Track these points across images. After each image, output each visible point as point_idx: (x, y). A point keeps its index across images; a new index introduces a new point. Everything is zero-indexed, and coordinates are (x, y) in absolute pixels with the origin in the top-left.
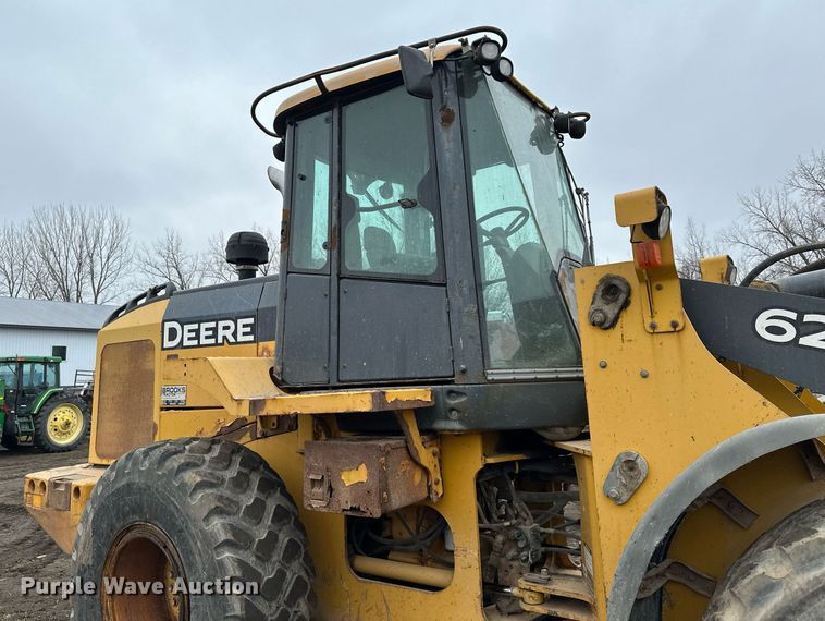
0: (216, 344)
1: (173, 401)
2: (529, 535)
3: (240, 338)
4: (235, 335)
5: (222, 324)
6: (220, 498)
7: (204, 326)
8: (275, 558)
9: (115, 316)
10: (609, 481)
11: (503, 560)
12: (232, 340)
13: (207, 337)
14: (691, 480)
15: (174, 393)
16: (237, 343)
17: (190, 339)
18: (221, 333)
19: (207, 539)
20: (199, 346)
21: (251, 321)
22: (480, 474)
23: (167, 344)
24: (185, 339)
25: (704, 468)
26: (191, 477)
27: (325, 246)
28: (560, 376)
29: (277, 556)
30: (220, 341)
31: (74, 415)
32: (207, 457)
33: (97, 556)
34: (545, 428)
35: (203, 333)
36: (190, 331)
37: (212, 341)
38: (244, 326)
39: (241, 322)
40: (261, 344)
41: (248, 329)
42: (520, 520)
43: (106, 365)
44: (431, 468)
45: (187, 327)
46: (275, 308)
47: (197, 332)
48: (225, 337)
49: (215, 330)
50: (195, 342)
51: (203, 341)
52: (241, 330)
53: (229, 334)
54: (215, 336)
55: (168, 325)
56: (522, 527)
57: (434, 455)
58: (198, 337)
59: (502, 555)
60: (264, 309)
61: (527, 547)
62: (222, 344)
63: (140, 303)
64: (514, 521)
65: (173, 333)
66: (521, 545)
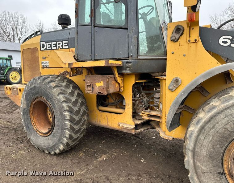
0: (57, 49)
1: (45, 66)
2: (145, 101)
3: (64, 47)
4: (62, 46)
5: (58, 43)
6: (62, 90)
7: (52, 43)
8: (78, 106)
9: (25, 40)
10: (170, 85)
11: (138, 107)
12: (61, 48)
13: (54, 47)
14: (196, 81)
15: (45, 63)
16: (63, 49)
17: (48, 47)
18: (58, 45)
19: (58, 100)
20: (51, 49)
21: (67, 42)
22: (134, 85)
23: (42, 49)
24: (47, 47)
25: (200, 78)
26: (53, 84)
27: (90, 16)
28: (159, 58)
29: (78, 105)
30: (58, 48)
31: (17, 74)
32: (57, 79)
33: (28, 105)
34: (153, 73)
35: (53, 46)
36: (48, 45)
37: (55, 48)
38: (65, 43)
39: (64, 42)
40: (70, 49)
41: (66, 44)
42: (143, 97)
43: (24, 55)
44: (120, 83)
45: (47, 44)
46: (74, 38)
47: (51, 45)
48: (59, 47)
49: (56, 44)
50: (50, 48)
51: (53, 48)
52: (64, 45)
53: (60, 46)
54: (56, 46)
55: (42, 43)
56: (144, 99)
57: (122, 80)
58: (51, 47)
59: (138, 106)
60: (70, 38)
61: (145, 104)
62: (59, 49)
63: (32, 36)
64: (141, 98)
65: (43, 46)
66: (143, 103)
